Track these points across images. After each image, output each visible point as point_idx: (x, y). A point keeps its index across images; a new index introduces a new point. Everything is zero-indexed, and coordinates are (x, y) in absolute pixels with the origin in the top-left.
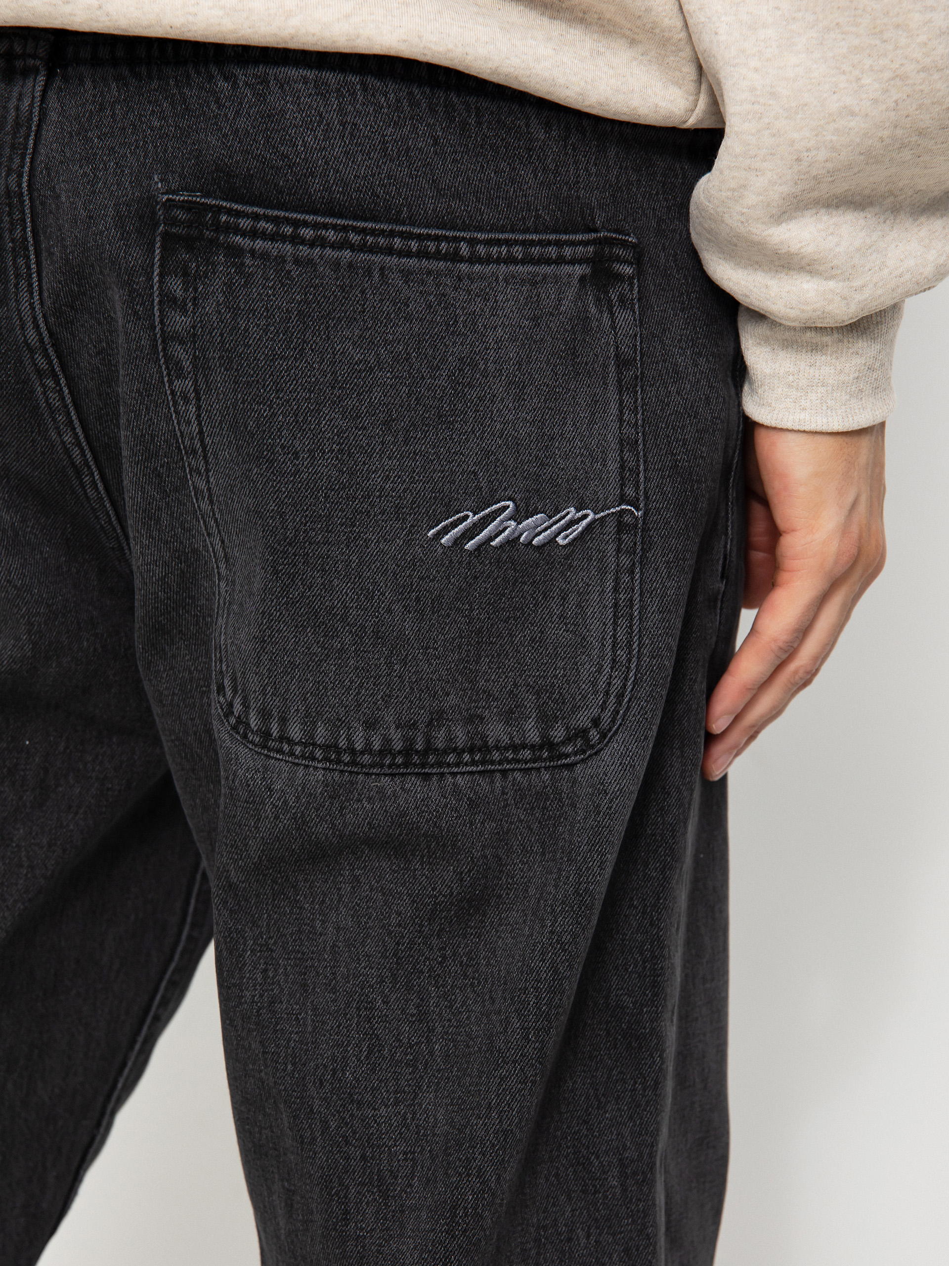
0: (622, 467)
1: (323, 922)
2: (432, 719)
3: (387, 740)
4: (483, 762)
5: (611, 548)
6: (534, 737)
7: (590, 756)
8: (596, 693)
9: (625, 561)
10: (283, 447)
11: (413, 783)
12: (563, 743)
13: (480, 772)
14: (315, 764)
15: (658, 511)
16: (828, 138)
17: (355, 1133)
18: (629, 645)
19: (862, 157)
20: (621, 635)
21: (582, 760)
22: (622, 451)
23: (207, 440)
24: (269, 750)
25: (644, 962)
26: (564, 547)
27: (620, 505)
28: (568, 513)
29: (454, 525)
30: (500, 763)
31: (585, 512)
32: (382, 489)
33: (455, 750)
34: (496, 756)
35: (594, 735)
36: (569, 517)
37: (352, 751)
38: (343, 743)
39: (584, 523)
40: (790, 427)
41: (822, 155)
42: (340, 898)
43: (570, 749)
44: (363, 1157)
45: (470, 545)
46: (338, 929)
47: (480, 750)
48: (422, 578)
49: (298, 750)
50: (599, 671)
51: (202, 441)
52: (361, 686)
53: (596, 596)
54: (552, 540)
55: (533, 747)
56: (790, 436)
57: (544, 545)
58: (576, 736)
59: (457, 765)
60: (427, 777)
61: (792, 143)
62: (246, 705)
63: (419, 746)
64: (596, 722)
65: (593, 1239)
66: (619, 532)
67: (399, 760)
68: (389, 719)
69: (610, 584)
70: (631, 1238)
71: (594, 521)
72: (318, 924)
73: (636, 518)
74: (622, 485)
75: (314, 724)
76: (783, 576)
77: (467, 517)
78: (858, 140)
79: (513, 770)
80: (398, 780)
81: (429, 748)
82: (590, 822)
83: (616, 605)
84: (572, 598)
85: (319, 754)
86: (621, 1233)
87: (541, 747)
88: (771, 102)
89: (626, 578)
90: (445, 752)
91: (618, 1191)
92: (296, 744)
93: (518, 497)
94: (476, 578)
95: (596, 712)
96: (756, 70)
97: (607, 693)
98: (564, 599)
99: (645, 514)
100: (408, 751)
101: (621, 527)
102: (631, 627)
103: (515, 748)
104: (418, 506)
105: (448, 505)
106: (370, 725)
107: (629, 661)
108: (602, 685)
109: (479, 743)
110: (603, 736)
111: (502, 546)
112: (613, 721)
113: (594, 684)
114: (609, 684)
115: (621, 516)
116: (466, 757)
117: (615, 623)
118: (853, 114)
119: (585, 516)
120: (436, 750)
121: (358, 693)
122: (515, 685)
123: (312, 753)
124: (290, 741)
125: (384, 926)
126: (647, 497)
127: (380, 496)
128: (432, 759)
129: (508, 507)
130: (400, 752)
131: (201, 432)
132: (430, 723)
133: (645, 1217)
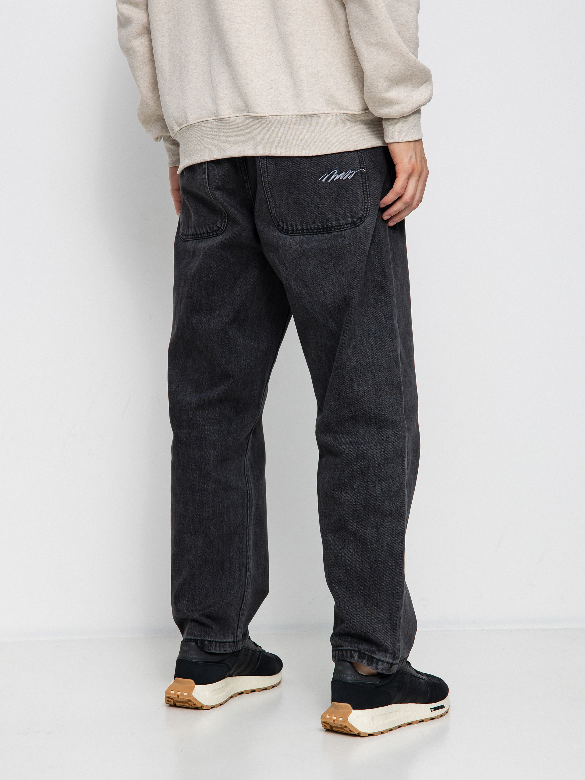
0: (359, 161)
1: (307, 271)
2: (327, 220)
3: (318, 226)
4: (340, 229)
5: (360, 179)
6: (350, 221)
7: (362, 223)
8: (362, 209)
9: (364, 181)
10: (286, 165)
11: (326, 235)
12: (356, 221)
13: (339, 231)
14: (305, 234)
15: (369, 169)
16: (392, 71)
17: (326, 312)
18: (368, 198)
19: (400, 74)
20: (365, 196)
21: (361, 224)
22: (359, 158)
23: (268, 168)
24: (294, 234)
25: (381, 270)
26: (350, 179)
27: (360, 169)
28: (349, 172)
29: (324, 177)
30: (344, 228)
31: (353, 171)
32: (307, 171)
33: (333, 227)
34: (343, 227)
35: (363, 218)
36: (350, 173)
37: (311, 229)
38: (309, 228)
39: (354, 173)
40: (395, 142)
41: (392, 75)
42: (310, 264)
43: (358, 222)
44: (330, 317)
45: (329, 181)
46: (311, 271)
47: (339, 226)
48: (319, 189)
49: (300, 232)
50: (362, 205)
51: (267, 169)
52: (310, 214)
53: (359, 189)
54: (347, 178)
55: (350, 224)
56: (395, 144)
57: (346, 179)
58: (359, 219)
59: (335, 230)
60: (328, 233)
61: (385, 74)
62: (287, 225)
63: (325, 226)
64: (363, 215)
65: (381, 333)
66: (361, 175)
67: (321, 230)
68: (317, 221)
69: (361, 186)
70: (390, 332)
71: (356, 173)
72: (306, 271)
73: (365, 171)
74: (360, 165)
75: (303, 225)
76: (397, 175)
77: (327, 175)
78: (398, 70)
79: (346, 229)
80: (322, 235)
81: (328, 227)
82: (364, 235)
83: (363, 191)
84: (354, 190)
85: (305, 231)
86: (387, 331)
87: (352, 223)
88: (378, 67)
89: (365, 185)
90: (331, 227)
91: (385, 321)
92: (300, 230)
93: (337, 169)
94: (332, 188)
95: (362, 213)
96: (374, 61)
97: (364, 209)
98: (352, 191)
99: (367, 170)
100: (323, 228)
101: (362, 174)
102: (367, 194)
103: (346, 225)
104: (316, 174)
105: (322, 173)
106: (314, 223)
107: (368, 202)
108: (363, 208)
109: (338, 225)
110: (365, 218)
111: (336, 180)
112: (366, 214)
113: (361, 208)
114: (365, 207)
115: (361, 171)
116: (336, 228)
117: (364, 195)
118: (395, 65)
119: (353, 172)
120: (329, 227)
121: (310, 216)
122: (345, 211)
123: (303, 231)
124: (299, 230)
125: (321, 267)
126: (366, 167)
127: (307, 173)
128: (328, 229)
129: (336, 171)
130: (322, 228)
131: (267, 167)
132: (326, 221)
133: (392, 327)
